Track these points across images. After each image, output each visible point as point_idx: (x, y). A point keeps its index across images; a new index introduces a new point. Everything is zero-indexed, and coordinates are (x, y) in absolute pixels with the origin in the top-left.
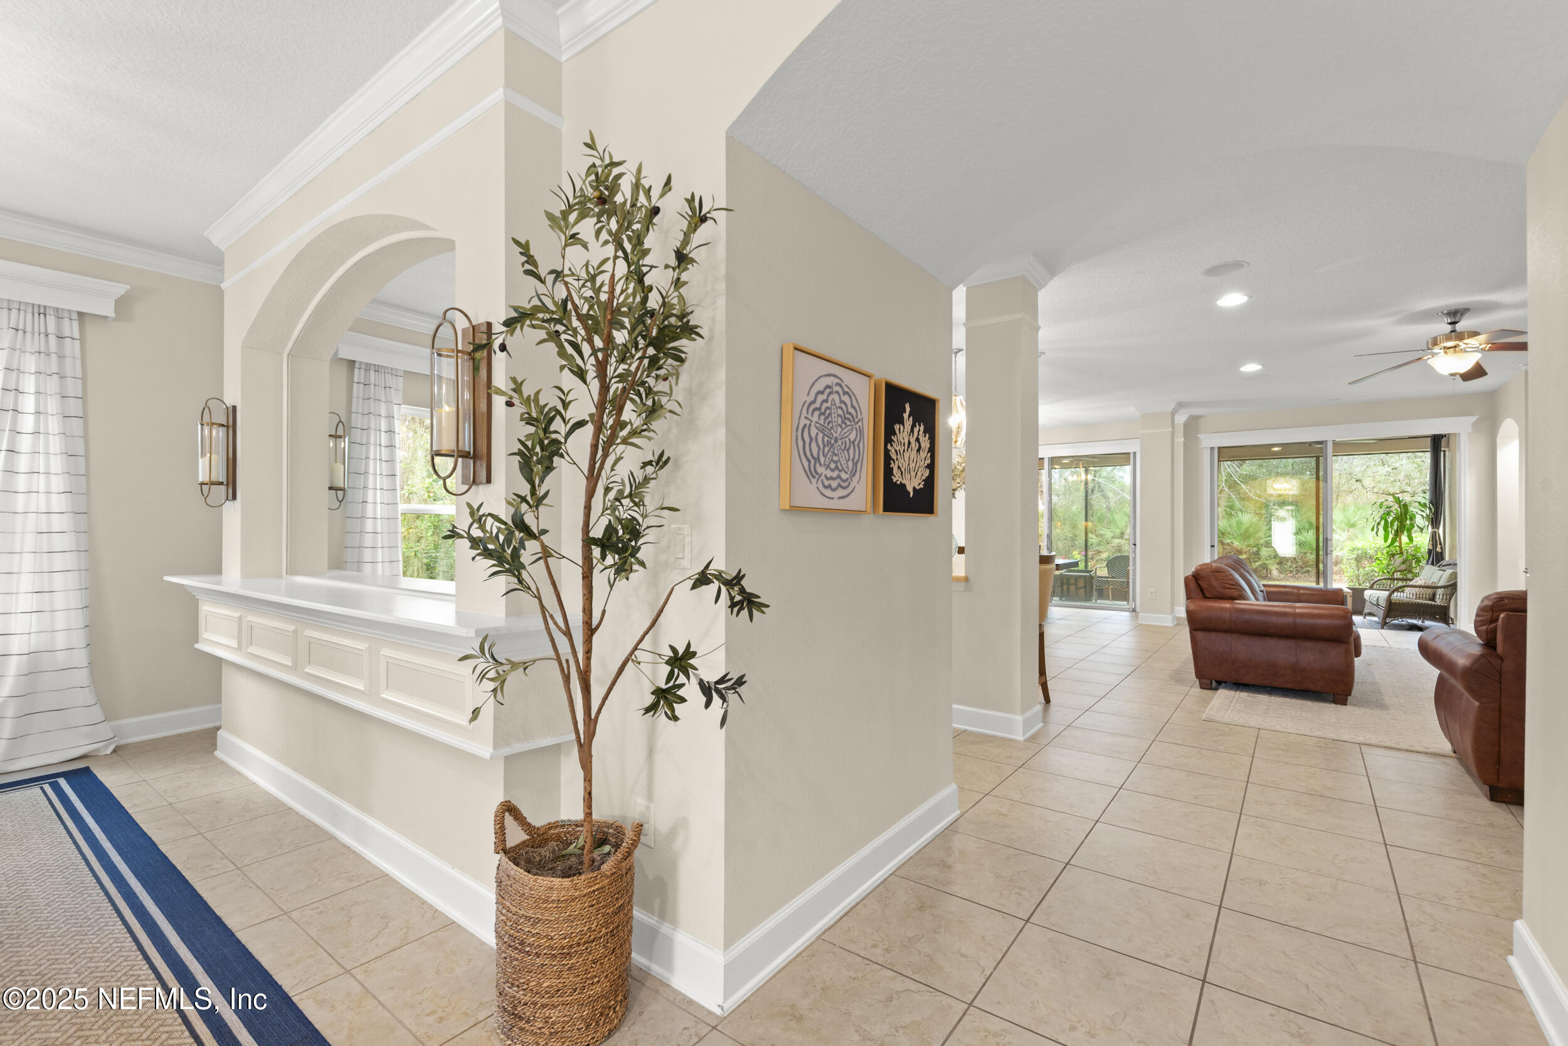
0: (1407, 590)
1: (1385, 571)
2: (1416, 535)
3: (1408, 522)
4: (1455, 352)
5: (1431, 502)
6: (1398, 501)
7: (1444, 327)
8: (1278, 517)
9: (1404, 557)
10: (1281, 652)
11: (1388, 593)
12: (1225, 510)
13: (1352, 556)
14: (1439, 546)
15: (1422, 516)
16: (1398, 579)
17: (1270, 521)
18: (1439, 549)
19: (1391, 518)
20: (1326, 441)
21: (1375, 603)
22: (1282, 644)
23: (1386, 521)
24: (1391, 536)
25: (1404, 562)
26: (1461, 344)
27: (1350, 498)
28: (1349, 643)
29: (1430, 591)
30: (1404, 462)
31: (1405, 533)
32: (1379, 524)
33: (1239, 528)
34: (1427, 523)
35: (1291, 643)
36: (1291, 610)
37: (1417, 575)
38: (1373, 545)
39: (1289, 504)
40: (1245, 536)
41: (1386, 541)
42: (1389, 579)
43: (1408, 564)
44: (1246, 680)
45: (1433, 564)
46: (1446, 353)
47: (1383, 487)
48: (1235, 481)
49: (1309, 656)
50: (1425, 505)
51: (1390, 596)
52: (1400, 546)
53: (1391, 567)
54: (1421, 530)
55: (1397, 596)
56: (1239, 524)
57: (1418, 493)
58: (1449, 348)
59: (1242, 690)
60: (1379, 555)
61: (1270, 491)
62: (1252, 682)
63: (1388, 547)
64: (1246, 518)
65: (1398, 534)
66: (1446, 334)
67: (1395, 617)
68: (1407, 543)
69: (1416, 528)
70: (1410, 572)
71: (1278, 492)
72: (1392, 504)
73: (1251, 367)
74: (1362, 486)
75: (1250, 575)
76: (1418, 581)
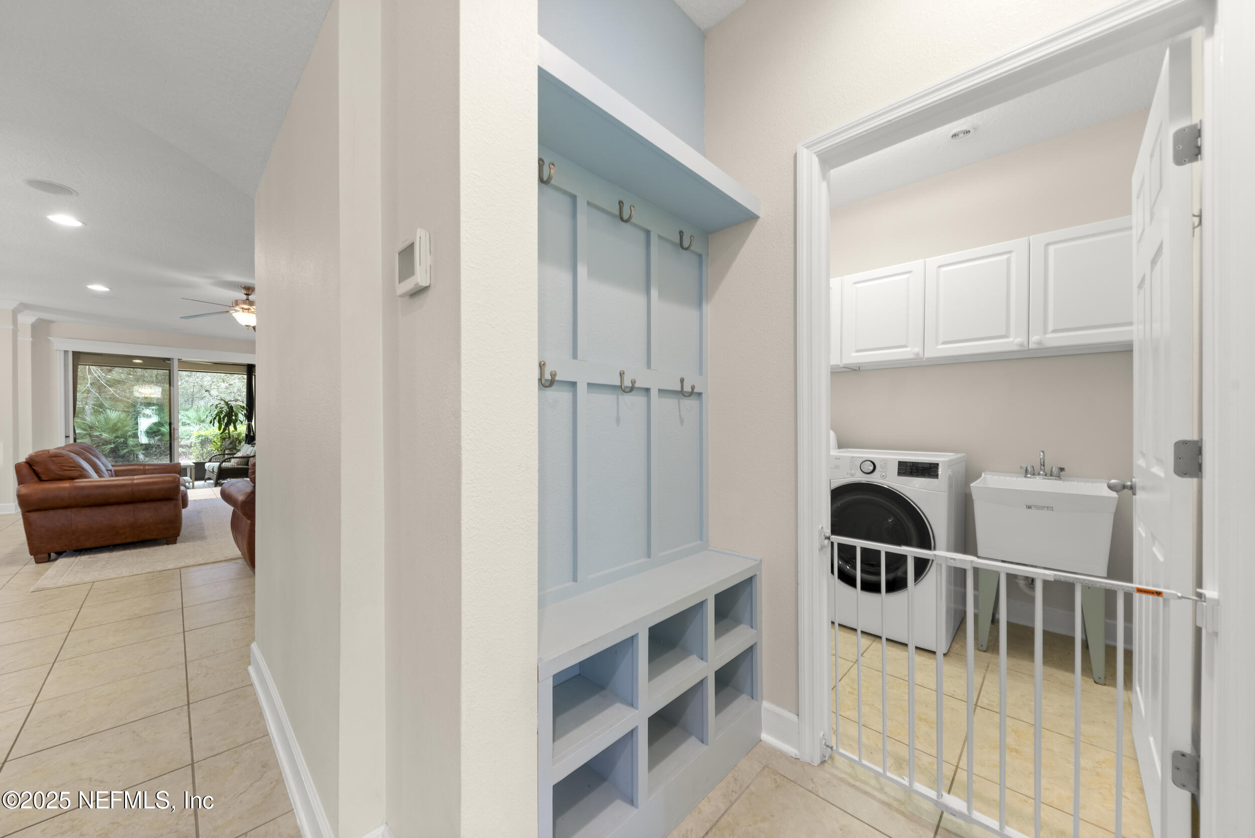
0: (233, 460)
1: (219, 450)
2: (239, 426)
3: (234, 418)
4: (249, 312)
5: (247, 405)
6: (227, 404)
7: (241, 296)
8: (144, 414)
9: (231, 440)
10: (121, 516)
11: (219, 463)
12: (94, 408)
13: (198, 441)
14: (252, 432)
15: (242, 414)
16: (227, 454)
17: (137, 418)
18: (252, 434)
19: (223, 415)
20: (173, 359)
21: (212, 471)
22: (122, 509)
23: (220, 417)
24: (223, 427)
25: (231, 443)
26: (251, 308)
27: (202, 403)
28: (177, 500)
29: (245, 459)
30: (237, 381)
31: (232, 424)
32: (215, 418)
33: (106, 422)
34: (245, 418)
35: (130, 507)
36: (129, 482)
37: (239, 451)
38: (212, 433)
39: (154, 405)
40: (114, 429)
41: (220, 429)
42: (221, 454)
43: (234, 444)
44: (88, 545)
45: (249, 444)
46: (243, 311)
47: (223, 396)
48: (102, 384)
49: (146, 514)
50: (243, 407)
51: (220, 465)
52: (229, 433)
53: (223, 447)
54: (242, 422)
55: (225, 465)
56: (107, 420)
57: (241, 400)
58: (245, 309)
59: (84, 554)
60: (215, 439)
61: (137, 394)
62: (94, 545)
63: (221, 434)
64: (113, 415)
65: (227, 425)
66: (243, 300)
67: (224, 479)
68: (233, 431)
69: (239, 421)
70: (235, 449)
71: (143, 396)
72: (223, 406)
73: (99, 288)
74: (210, 394)
75: (99, 459)
76: (239, 454)
